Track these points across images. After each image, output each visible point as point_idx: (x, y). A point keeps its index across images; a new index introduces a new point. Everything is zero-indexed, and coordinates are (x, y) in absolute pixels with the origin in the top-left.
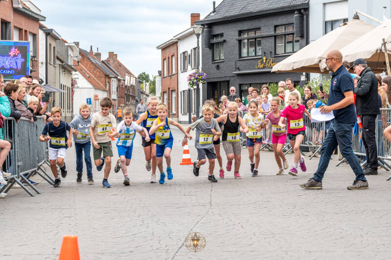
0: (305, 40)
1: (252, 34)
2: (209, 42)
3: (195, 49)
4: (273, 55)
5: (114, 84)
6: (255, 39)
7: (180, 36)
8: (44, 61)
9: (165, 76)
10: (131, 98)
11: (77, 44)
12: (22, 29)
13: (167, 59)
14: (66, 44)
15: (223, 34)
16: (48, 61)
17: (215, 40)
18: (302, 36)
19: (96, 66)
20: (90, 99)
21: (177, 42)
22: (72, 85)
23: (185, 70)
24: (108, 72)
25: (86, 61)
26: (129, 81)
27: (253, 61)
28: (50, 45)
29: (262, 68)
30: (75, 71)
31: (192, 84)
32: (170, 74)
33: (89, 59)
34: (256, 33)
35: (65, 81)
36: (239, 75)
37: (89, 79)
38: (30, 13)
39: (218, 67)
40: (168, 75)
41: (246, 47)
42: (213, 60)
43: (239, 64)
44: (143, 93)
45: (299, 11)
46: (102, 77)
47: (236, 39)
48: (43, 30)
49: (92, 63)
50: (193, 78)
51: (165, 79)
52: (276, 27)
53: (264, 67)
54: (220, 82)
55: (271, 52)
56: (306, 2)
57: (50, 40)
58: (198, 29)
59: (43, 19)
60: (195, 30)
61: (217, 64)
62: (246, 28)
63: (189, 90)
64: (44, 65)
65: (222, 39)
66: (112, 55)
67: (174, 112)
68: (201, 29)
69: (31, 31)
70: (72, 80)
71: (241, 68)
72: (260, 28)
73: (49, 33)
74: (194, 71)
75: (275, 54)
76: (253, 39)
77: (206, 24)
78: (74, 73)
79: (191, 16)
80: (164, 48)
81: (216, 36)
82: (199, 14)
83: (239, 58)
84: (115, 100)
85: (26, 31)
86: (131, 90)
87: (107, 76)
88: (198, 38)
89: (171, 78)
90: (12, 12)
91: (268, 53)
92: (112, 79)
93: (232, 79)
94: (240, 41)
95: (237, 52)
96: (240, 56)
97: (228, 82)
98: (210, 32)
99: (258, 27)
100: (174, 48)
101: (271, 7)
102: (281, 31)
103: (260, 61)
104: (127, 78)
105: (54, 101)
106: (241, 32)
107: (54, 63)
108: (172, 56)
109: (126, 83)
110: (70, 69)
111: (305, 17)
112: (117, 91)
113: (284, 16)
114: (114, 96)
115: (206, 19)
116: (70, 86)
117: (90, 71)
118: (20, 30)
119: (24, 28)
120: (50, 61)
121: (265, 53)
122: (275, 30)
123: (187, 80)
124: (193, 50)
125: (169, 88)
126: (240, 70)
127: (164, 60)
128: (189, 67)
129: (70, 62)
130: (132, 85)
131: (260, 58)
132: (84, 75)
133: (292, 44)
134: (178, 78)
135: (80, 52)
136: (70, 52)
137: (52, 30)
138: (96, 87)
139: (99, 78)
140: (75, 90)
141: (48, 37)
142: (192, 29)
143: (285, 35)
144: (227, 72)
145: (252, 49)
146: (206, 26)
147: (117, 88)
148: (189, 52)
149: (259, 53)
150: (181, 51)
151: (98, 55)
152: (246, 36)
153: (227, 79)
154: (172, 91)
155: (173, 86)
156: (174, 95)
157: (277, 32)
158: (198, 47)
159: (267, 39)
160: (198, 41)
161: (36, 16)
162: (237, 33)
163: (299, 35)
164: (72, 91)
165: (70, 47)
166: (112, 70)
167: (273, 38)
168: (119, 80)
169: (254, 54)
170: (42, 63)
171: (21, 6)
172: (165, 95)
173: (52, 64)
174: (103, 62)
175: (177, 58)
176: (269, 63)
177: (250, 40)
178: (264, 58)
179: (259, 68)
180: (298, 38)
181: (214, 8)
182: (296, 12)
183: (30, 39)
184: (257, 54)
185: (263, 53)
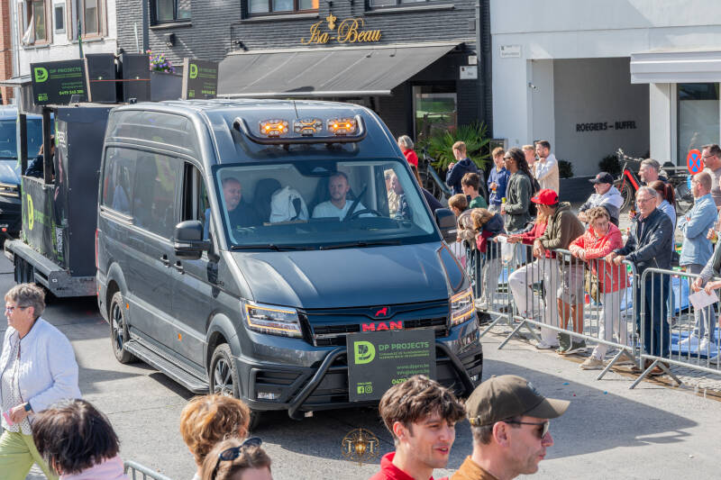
4: (360, 10)
27: (289, 26)
29: (322, 45)
42: (155, 21)
43: (242, 33)
53: (329, 43)
55: (353, 3)
61: (168, 34)
75: (367, 7)
83: (243, 18)
91: (343, 3)
96: (245, 13)
103: (315, 25)
121: (331, 4)
126: (246, 49)
128: (60, 37)
131: (317, 18)
149: (312, 3)
169: (289, 6)
176: (346, 30)
178: (331, 19)
179: (313, 45)
184: (303, 8)
185: (327, 5)
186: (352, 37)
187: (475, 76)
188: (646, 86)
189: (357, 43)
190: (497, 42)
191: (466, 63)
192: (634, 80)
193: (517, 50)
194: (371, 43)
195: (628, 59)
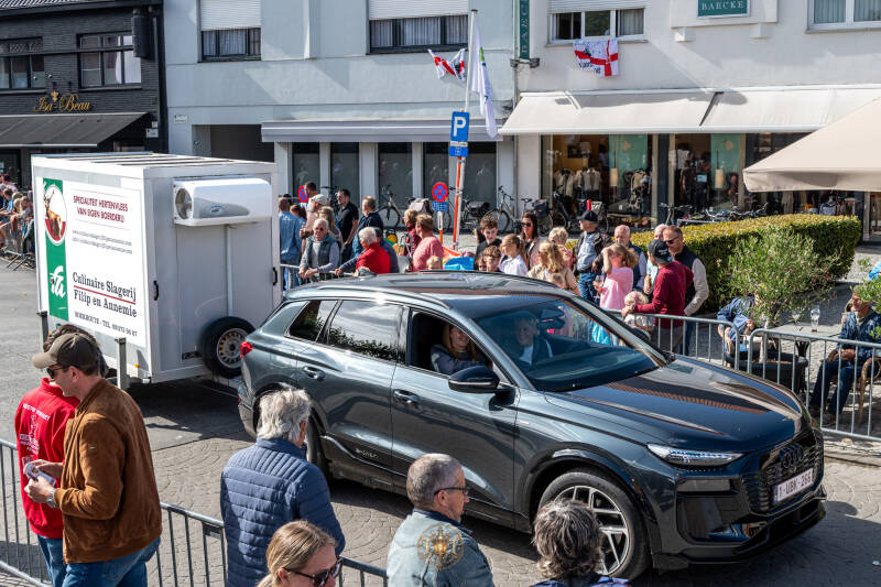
0: (157, 63)
1: (18, 47)
4: (75, 88)
6: (27, 57)
18: (148, 57)
27: (24, 98)
29: (48, 112)
34: (27, 47)
45: (144, 8)
52: (79, 36)
53: (53, 111)
55: (70, 83)
62: (6, 37)
72: (41, 37)
75: (80, 86)
91: (63, 84)
99: (35, 35)
102: (92, 44)
103: (42, 99)
111: (155, 20)
113: (101, 17)
121: (55, 84)
122: (78, 43)
131: (45, 93)
143: (102, 52)
145: (19, 76)
149: (39, 83)
157: (82, 46)
159: (58, 57)
163: (143, 54)
167: (75, 57)
169: (24, 84)
176: (65, 102)
177: (13, 59)
178: (55, 94)
179: (41, 112)
180: (137, 60)
182: (134, 12)
184: (33, 86)
185: (50, 84)
186: (70, 107)
187: (156, 136)
188: (272, 144)
189: (73, 111)
190: (171, 113)
191: (150, 127)
192: (264, 140)
193: (185, 118)
194: (84, 111)
195: (260, 126)
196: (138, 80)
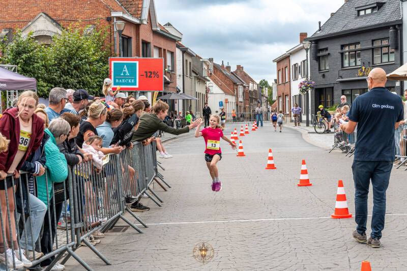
0: (399, 51)
1: (352, 48)
2: (316, 55)
3: (304, 61)
4: (371, 65)
5: (241, 90)
6: (355, 51)
7: (291, 51)
8: (182, 74)
9: (280, 83)
10: (254, 100)
11: (211, 60)
12: (161, 48)
13: (281, 70)
14: (201, 60)
15: (327, 48)
16: (185, 74)
17: (321, 54)
18: (396, 48)
19: (226, 76)
20: (222, 102)
21: (289, 56)
22: (206, 93)
23: (296, 78)
24: (236, 80)
25: (218, 73)
26: (252, 87)
27: (353, 71)
28: (186, 61)
29: (361, 76)
30: (209, 81)
31: (303, 91)
32: (284, 82)
33: (221, 71)
34: (355, 47)
35: (200, 89)
36: (341, 82)
37: (221, 87)
38: (168, 35)
39: (324, 76)
40: (282, 82)
41: (348, 59)
42: (320, 70)
43: (341, 73)
44: (263, 96)
45: (394, 26)
46: (231, 85)
47: (339, 53)
48: (179, 49)
49: (223, 74)
50: (303, 86)
51: (280, 86)
52: (373, 41)
53: (363, 76)
54: (326, 88)
55: (369, 63)
56: (400, 19)
57: (186, 57)
58: (307, 44)
59: (178, 39)
60: (305, 45)
61: (322, 74)
62: (347, 43)
63: (300, 95)
64: (182, 77)
65: (327, 52)
66: (239, 67)
67: (288, 113)
68: (310, 45)
69: (169, 50)
70: (206, 88)
71: (343, 76)
72: (359, 42)
73: (185, 51)
74: (304, 79)
75: (373, 64)
76: (353, 51)
77: (314, 41)
78: (208, 83)
79: (300, 35)
80: (279, 61)
81: (322, 50)
82: (306, 33)
83: (342, 68)
84: (241, 102)
85: (164, 50)
86: (254, 94)
87: (235, 84)
88: (307, 52)
89: (284, 85)
90: (152, 34)
91: (366, 63)
92: (239, 86)
93: (336, 85)
94: (342, 54)
95: (339, 63)
96: (342, 66)
97: (332, 88)
98: (316, 47)
99: (357, 41)
100: (287, 60)
101: (368, 24)
102: (377, 44)
104: (251, 85)
105: (191, 106)
106: (343, 47)
107: (190, 75)
108: (285, 68)
109: (250, 89)
110: (204, 80)
111: (399, 31)
112: (243, 95)
113: (381, 31)
114: (241, 99)
115: (313, 37)
116: (204, 93)
117: (221, 80)
118: (160, 49)
119: (163, 47)
120: (187, 74)
121: (364, 63)
122: (373, 44)
123: (298, 87)
124: (302, 63)
125: (283, 93)
126: (342, 78)
127: (279, 71)
128: (300, 76)
129: (205, 74)
130: (254, 91)
131: (360, 68)
132: (217, 84)
133: (387, 55)
134: (290, 85)
135: (214, 66)
136: (205, 67)
137: (187, 48)
138: (226, 93)
139: (229, 85)
140: (209, 95)
141: (184, 54)
142: (302, 45)
143: (381, 48)
144: (332, 79)
145: (352, 60)
146: (313, 42)
147: (243, 93)
148: (299, 64)
149: (359, 63)
150: (293, 63)
151: (228, 68)
152: (347, 49)
153: (332, 85)
154: (286, 96)
155: (286, 92)
156: (287, 99)
157: (374, 45)
158: (307, 60)
159: (365, 51)
160: (307, 55)
161: (173, 37)
162: (340, 47)
163: (394, 48)
164: (207, 96)
165: (205, 62)
166: (239, 79)
167: (371, 51)
168: (244, 87)
169: (354, 64)
170: (180, 76)
171: (159, 29)
172: (280, 98)
173: (188, 75)
174: (232, 73)
175: (290, 69)
176: (367, 72)
177: (351, 53)
178: (364, 68)
179: (359, 76)
180: (393, 50)
181: (320, 27)
182: (391, 28)
183: (169, 56)
184: (357, 64)
185: (362, 63)
187: (399, 85)
191: (397, 81)
196: (393, 60)
